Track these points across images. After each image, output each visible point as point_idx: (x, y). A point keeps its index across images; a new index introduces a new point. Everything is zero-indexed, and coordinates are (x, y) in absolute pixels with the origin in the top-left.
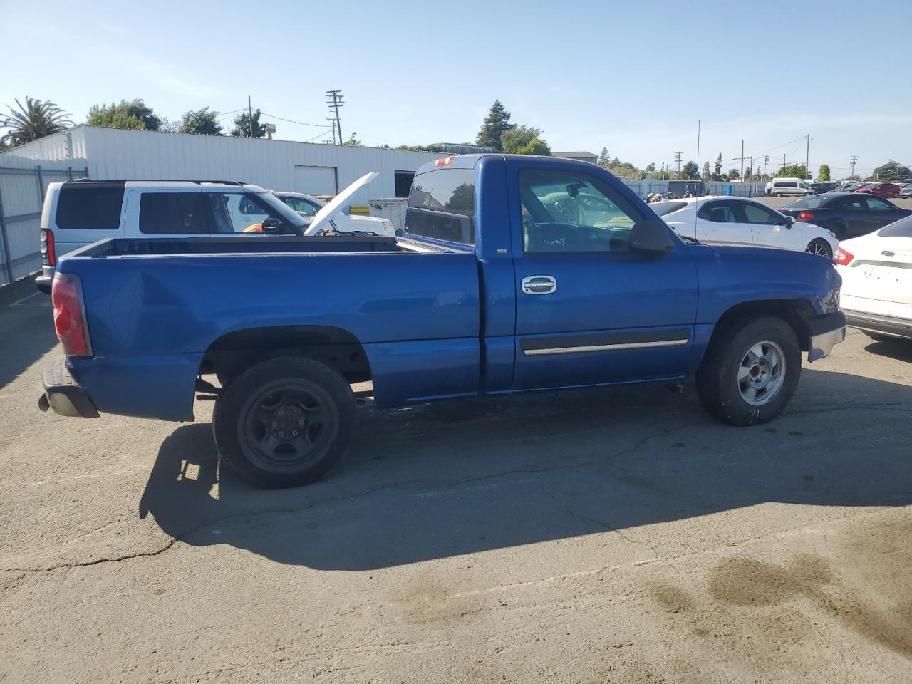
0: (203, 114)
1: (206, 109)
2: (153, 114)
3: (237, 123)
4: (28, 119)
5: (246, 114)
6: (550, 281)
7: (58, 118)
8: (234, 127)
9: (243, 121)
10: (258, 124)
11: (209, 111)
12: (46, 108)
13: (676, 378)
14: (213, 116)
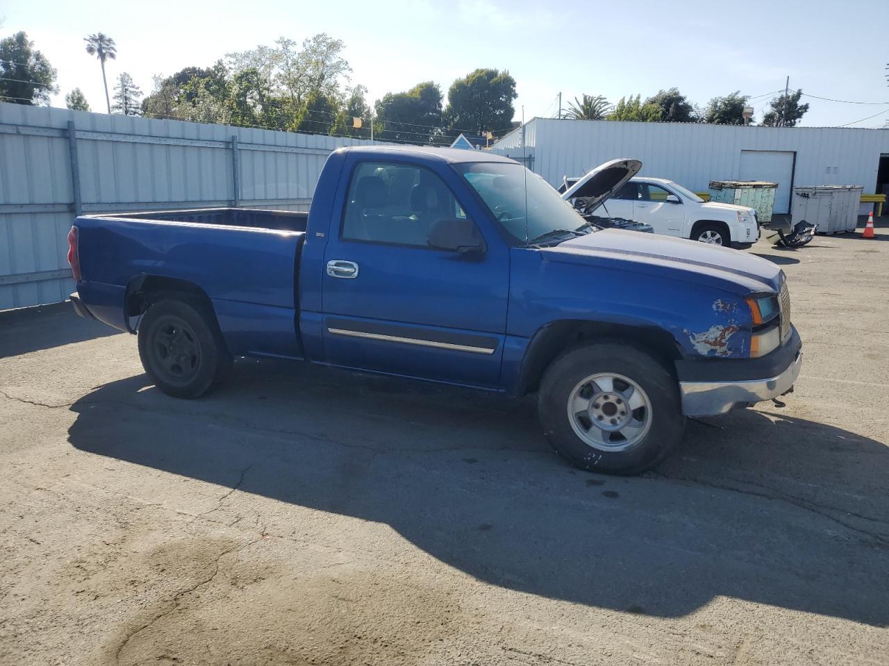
0: (733, 99)
1: (737, 93)
2: (686, 101)
3: (773, 106)
4: (582, 112)
5: (785, 96)
6: (352, 266)
7: (605, 110)
8: (769, 110)
9: (779, 103)
10: (796, 106)
11: (740, 96)
12: (597, 102)
13: (496, 390)
14: (743, 100)
